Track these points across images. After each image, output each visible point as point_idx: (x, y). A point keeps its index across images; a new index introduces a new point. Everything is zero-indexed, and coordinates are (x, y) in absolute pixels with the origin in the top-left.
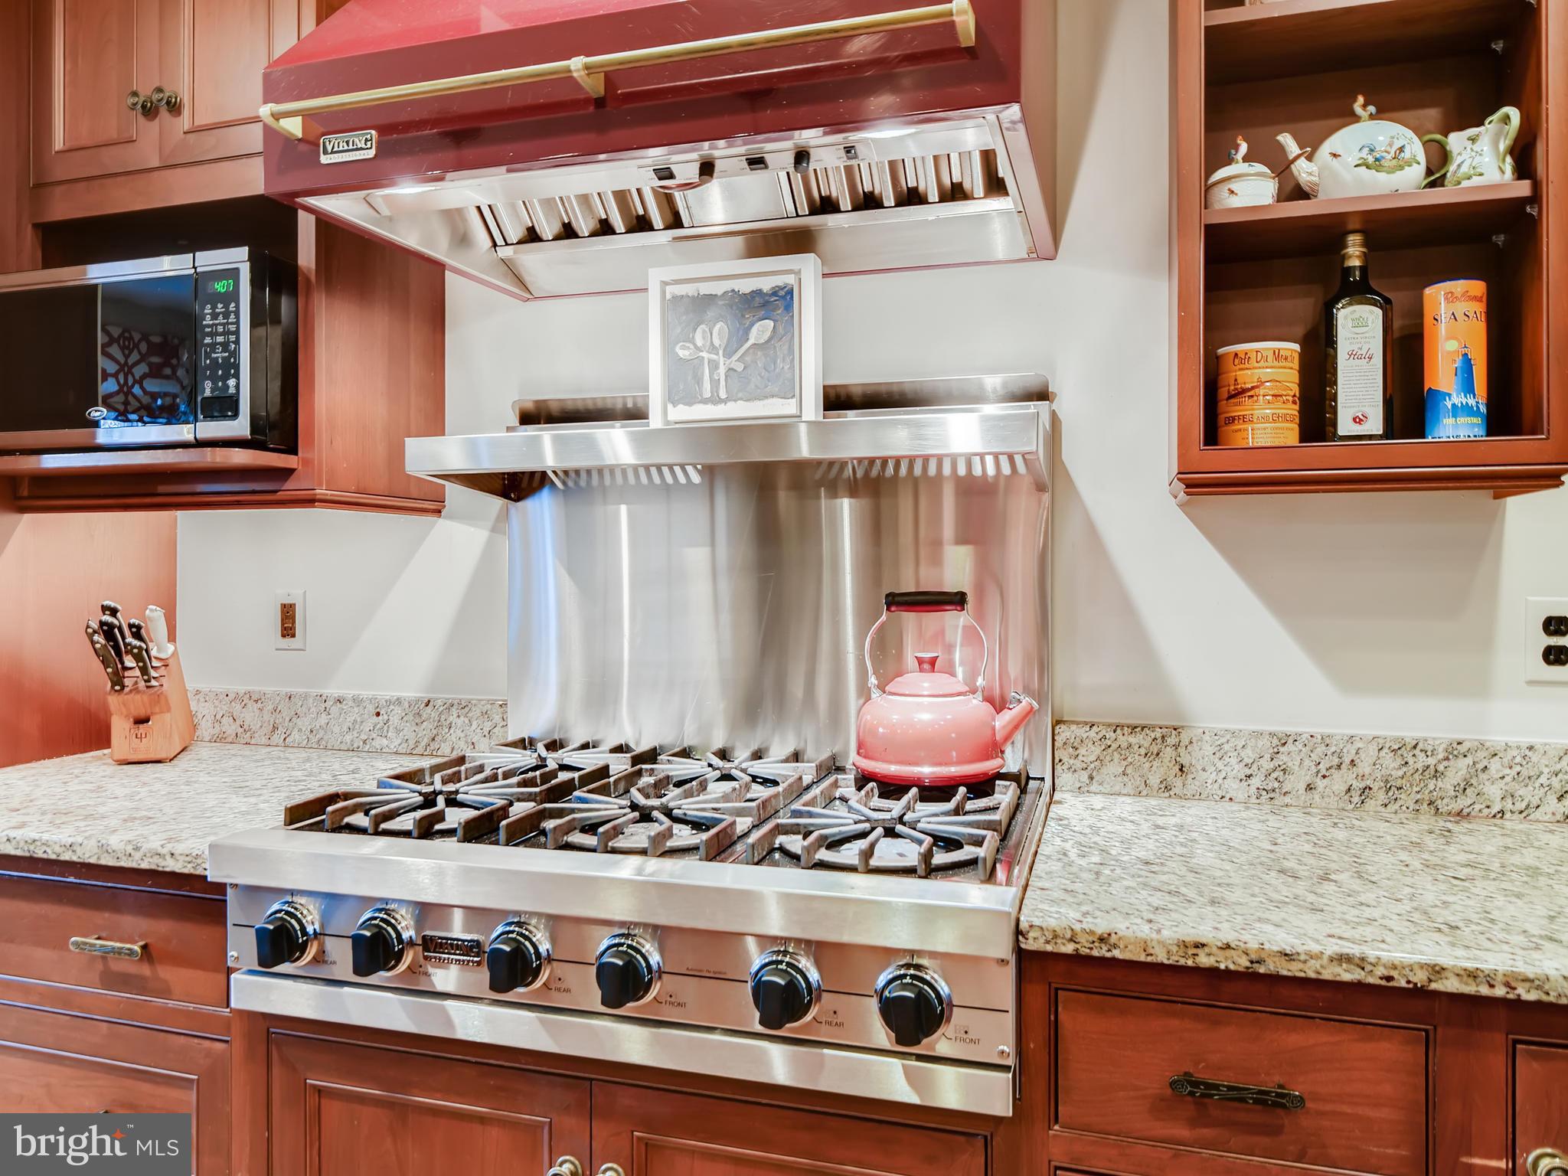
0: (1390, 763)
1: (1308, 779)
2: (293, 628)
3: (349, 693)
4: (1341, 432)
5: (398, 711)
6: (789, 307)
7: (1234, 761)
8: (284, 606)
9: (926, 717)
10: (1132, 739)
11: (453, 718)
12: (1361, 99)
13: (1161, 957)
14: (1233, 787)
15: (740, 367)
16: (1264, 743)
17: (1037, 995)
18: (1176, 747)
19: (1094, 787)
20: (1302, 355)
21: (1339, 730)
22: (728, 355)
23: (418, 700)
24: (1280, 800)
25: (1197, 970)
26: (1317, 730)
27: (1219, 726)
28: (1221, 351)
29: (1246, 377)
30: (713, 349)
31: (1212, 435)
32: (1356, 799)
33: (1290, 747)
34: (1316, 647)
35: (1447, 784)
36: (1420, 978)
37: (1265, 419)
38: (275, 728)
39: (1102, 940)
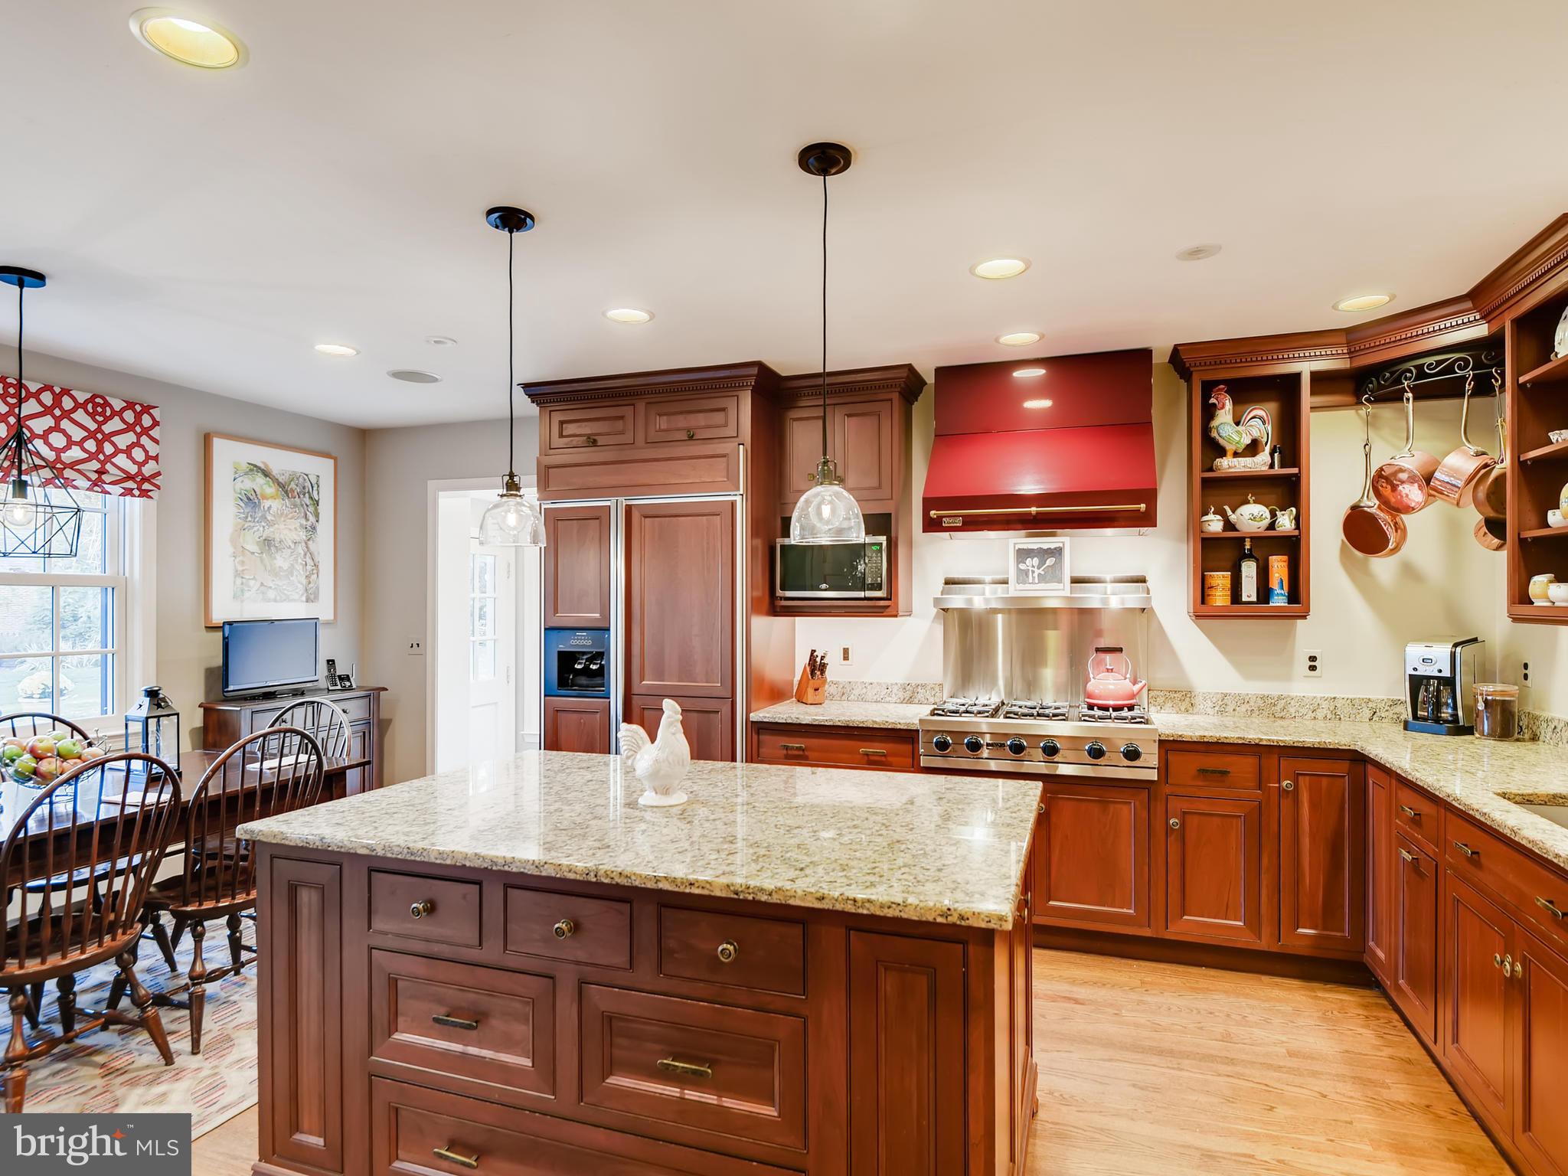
0: (1260, 702)
1: (1234, 707)
2: (848, 657)
3: (874, 681)
4: (1243, 600)
5: (896, 688)
6: (1060, 554)
7: (1209, 702)
8: (844, 649)
9: (1111, 687)
10: (1175, 695)
11: (919, 690)
12: (1250, 495)
13: (1195, 740)
14: (1209, 711)
15: (1043, 573)
16: (1219, 696)
17: (1163, 751)
18: (1190, 697)
19: (1162, 711)
20: (1231, 575)
21: (1243, 692)
22: (1038, 568)
23: (904, 684)
24: (1224, 714)
25: (1204, 742)
26: (1237, 692)
27: (1205, 691)
28: (1206, 573)
29: (1214, 582)
30: (1033, 567)
31: (1203, 602)
32: (1249, 713)
33: (1228, 697)
34: (1237, 665)
35: (1278, 708)
36: (1257, 742)
37: (1220, 596)
38: (843, 694)
39: (1180, 736)
